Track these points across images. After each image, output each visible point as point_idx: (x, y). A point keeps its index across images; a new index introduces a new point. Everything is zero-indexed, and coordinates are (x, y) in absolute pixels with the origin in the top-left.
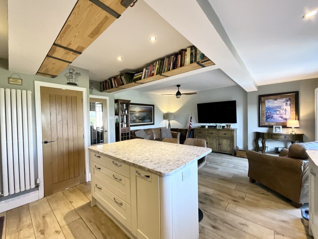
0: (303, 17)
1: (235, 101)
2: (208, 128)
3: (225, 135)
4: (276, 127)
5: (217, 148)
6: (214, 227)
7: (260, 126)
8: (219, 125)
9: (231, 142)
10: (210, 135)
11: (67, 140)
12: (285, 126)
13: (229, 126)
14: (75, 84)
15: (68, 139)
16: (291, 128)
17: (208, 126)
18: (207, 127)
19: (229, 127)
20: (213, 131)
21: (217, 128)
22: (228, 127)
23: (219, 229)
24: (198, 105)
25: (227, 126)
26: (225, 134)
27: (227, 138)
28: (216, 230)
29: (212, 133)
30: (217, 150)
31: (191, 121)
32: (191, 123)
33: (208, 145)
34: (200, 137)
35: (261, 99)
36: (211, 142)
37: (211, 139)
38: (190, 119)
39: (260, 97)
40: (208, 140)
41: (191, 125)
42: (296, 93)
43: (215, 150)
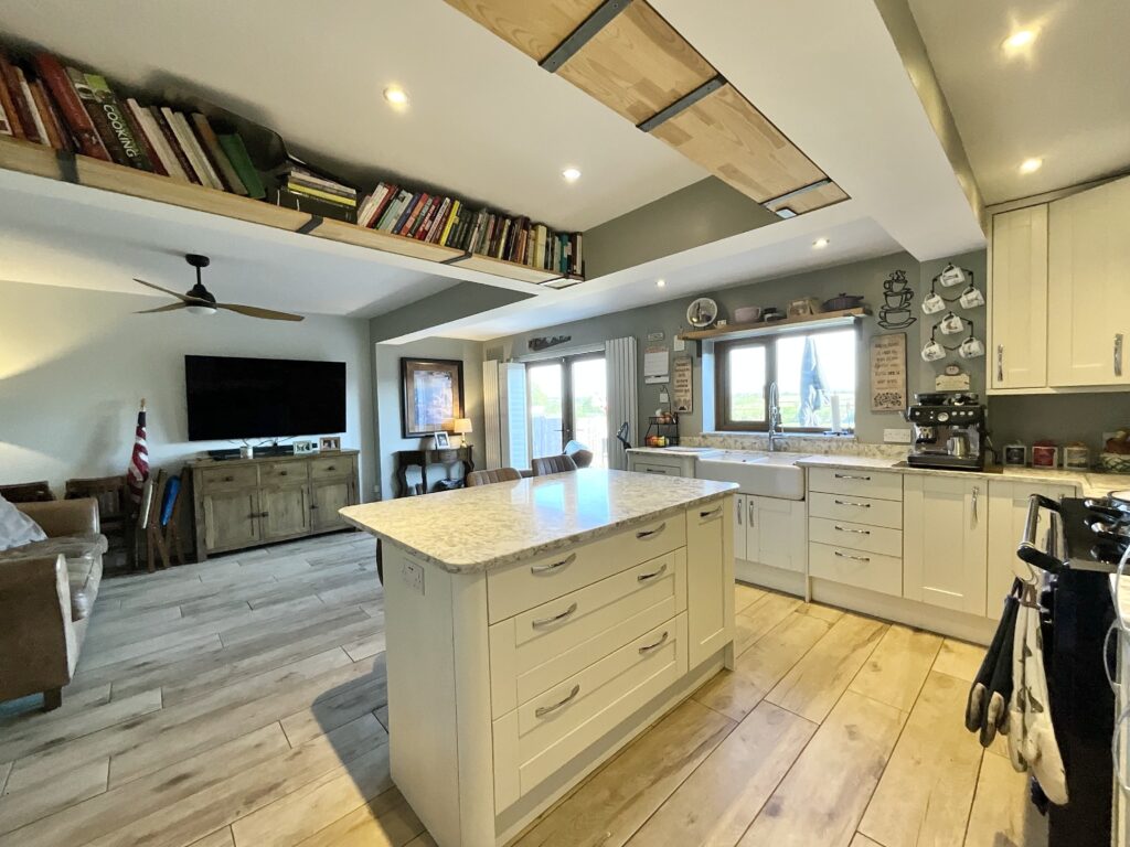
1: (343, 365)
2: (254, 456)
3: (332, 473)
4: (439, 436)
5: (307, 524)
7: (404, 436)
8: (300, 442)
9: (351, 489)
10: (275, 481)
12: (452, 433)
13: (333, 442)
16: (460, 434)
17: (256, 450)
18: (250, 453)
19: (333, 445)
20: (287, 467)
21: (296, 451)
22: (330, 445)
24: (188, 358)
25: (327, 442)
26: (331, 469)
27: (336, 482)
29: (283, 474)
30: (305, 529)
31: (140, 434)
32: (142, 442)
33: (270, 522)
34: (229, 497)
35: (406, 367)
36: (281, 506)
37: (281, 494)
38: (135, 424)
39: (403, 362)
40: (268, 502)
41: (146, 454)
42: (459, 364)
43: (300, 530)
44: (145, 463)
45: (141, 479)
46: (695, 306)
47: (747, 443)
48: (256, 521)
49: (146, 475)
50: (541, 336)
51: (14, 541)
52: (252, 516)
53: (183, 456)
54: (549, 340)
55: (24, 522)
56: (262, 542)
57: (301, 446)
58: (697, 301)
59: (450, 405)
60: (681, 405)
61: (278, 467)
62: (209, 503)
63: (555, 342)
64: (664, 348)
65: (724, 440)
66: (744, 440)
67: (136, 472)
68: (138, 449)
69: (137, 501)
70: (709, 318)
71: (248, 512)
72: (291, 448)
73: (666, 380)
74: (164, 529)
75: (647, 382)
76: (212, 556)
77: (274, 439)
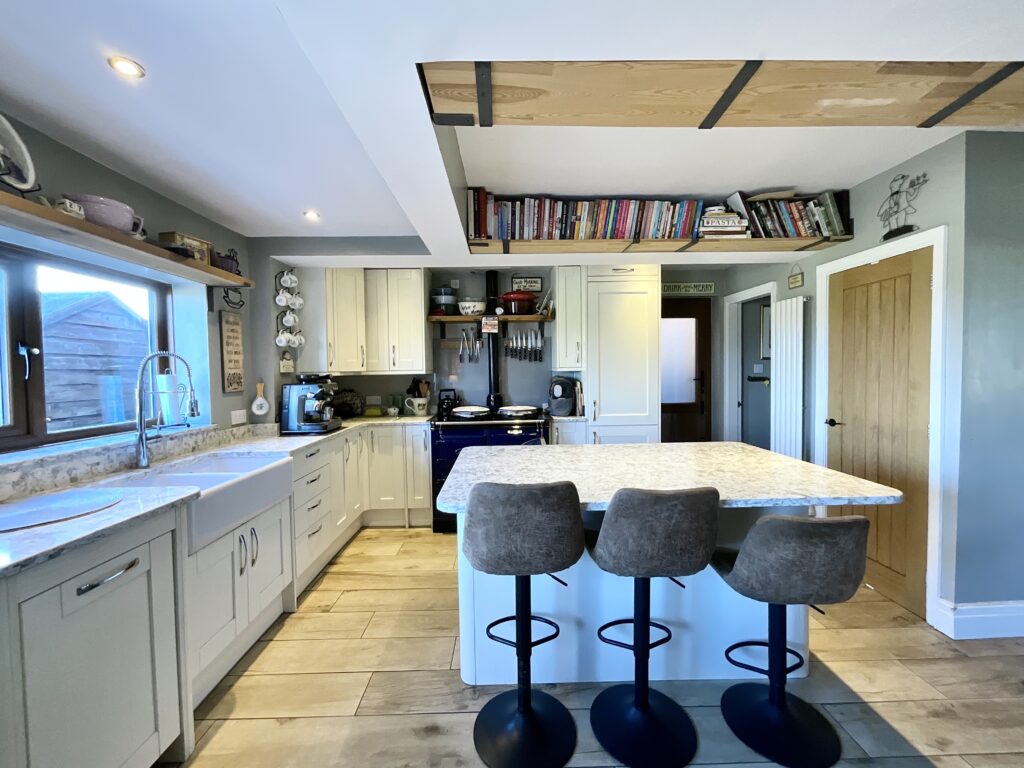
0: (305, 213)
6: (433, 730)
11: (876, 431)
14: (906, 230)
15: (878, 431)
23: (417, 732)
28: (424, 726)
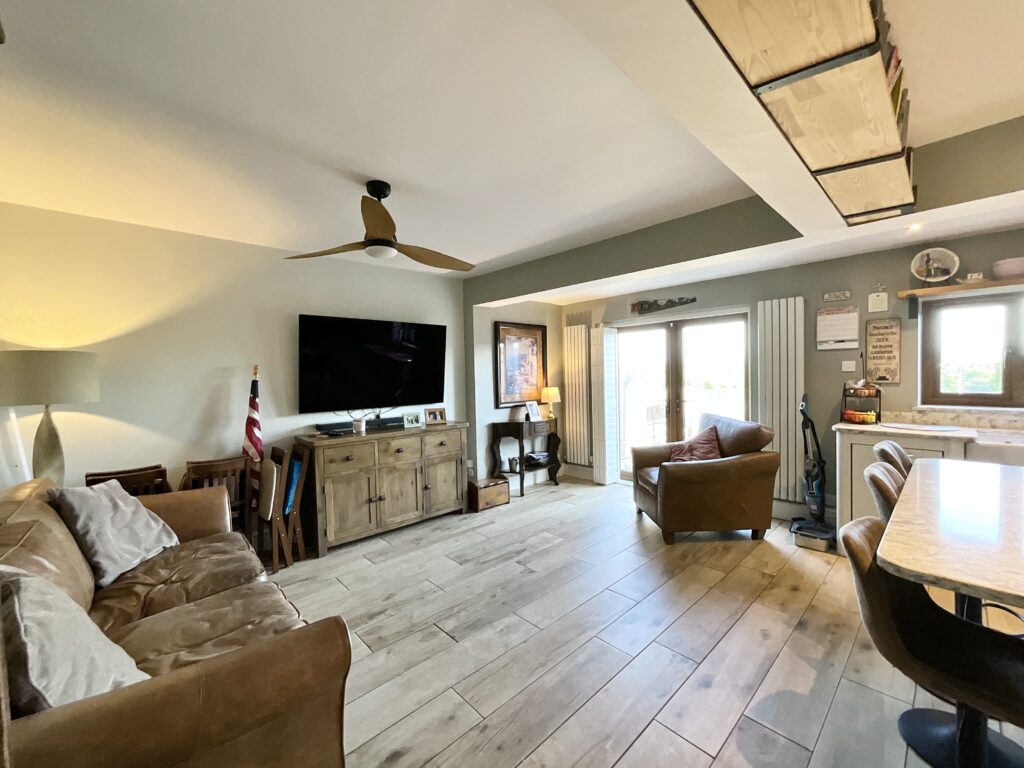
1: (444, 329)
2: (368, 431)
3: (442, 449)
5: (420, 507)
7: (497, 406)
8: (410, 414)
9: (460, 467)
10: (391, 460)
13: (438, 413)
16: (547, 404)
17: (366, 423)
18: (363, 426)
19: (439, 417)
20: (401, 443)
21: (407, 425)
22: (435, 418)
24: (303, 318)
25: (432, 413)
26: (442, 444)
27: (446, 460)
29: (399, 451)
30: (418, 514)
31: (253, 405)
32: (256, 416)
33: (386, 505)
34: (348, 480)
35: (498, 331)
36: (396, 488)
37: (397, 474)
38: (248, 395)
39: (496, 325)
40: (386, 486)
41: (259, 429)
42: (543, 329)
43: (413, 516)
44: (258, 439)
45: (258, 460)
46: (923, 256)
47: (1000, 421)
48: (373, 505)
49: (261, 455)
50: (651, 298)
51: (148, 551)
52: (370, 501)
53: (293, 431)
54: (662, 302)
55: (153, 524)
56: (381, 530)
57: (410, 418)
58: (925, 252)
59: (535, 373)
60: (881, 374)
61: (395, 444)
62: (329, 487)
63: (671, 304)
64: (851, 308)
65: (958, 416)
66: (994, 417)
67: (252, 451)
68: (251, 423)
69: (256, 487)
70: (946, 272)
71: (366, 497)
72: (400, 420)
73: (855, 345)
74: (286, 518)
75: (819, 347)
76: (332, 549)
77: (377, 410)
